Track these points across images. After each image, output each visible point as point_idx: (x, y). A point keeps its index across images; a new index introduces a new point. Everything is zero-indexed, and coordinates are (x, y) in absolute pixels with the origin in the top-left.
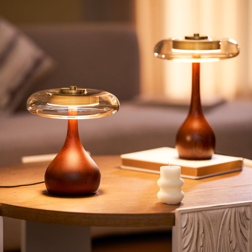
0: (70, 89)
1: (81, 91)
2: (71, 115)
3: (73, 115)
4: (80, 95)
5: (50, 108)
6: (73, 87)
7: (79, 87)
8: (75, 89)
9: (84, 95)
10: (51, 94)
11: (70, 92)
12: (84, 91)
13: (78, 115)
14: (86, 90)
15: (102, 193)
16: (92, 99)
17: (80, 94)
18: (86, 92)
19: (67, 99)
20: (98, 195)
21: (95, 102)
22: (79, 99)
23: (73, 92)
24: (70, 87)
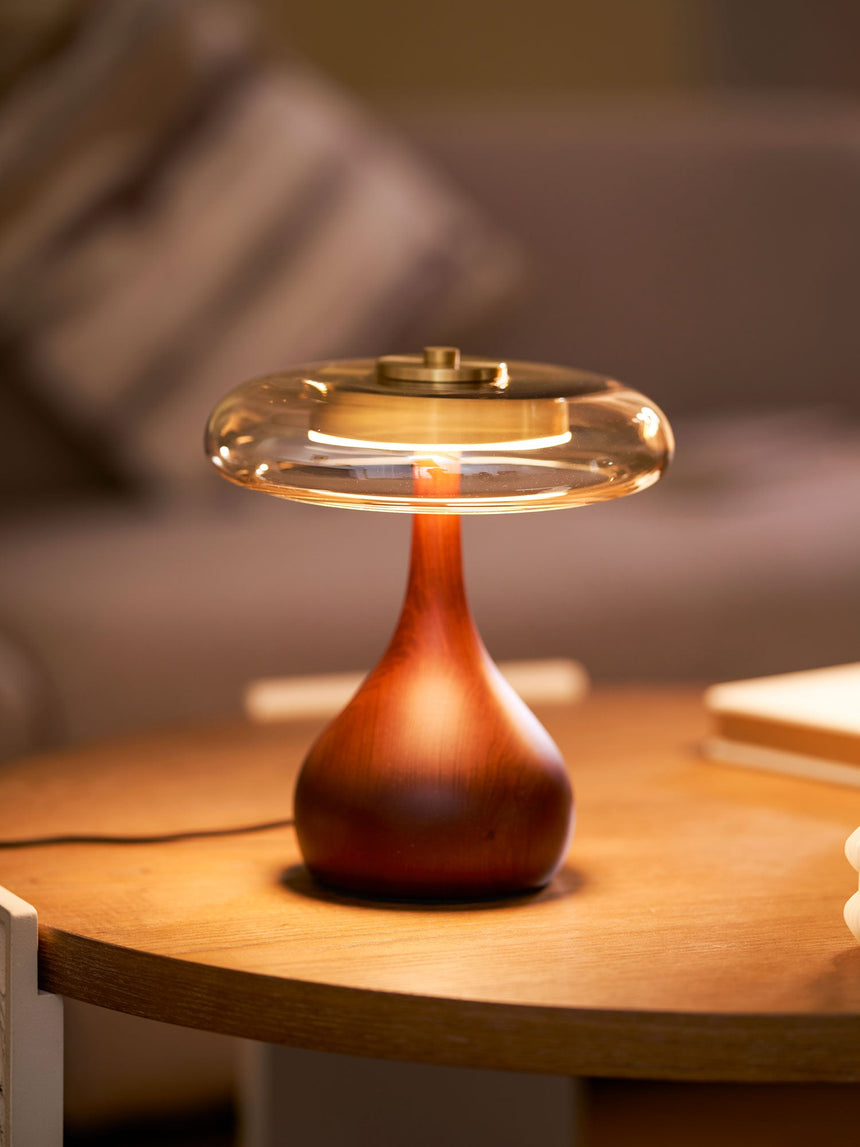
0: (428, 364)
1: (477, 372)
2: (426, 495)
3: (435, 495)
4: (475, 392)
5: (317, 457)
6: (439, 354)
7: (467, 353)
8: (449, 362)
9: (494, 395)
10: (322, 387)
11: (423, 374)
12: (494, 373)
13: (462, 493)
14: (503, 367)
15: (577, 883)
16: (534, 415)
17: (474, 387)
18: (503, 381)
19: (403, 412)
20: (554, 897)
21: (549, 430)
22: (463, 412)
23: (439, 375)
24: (425, 355)
